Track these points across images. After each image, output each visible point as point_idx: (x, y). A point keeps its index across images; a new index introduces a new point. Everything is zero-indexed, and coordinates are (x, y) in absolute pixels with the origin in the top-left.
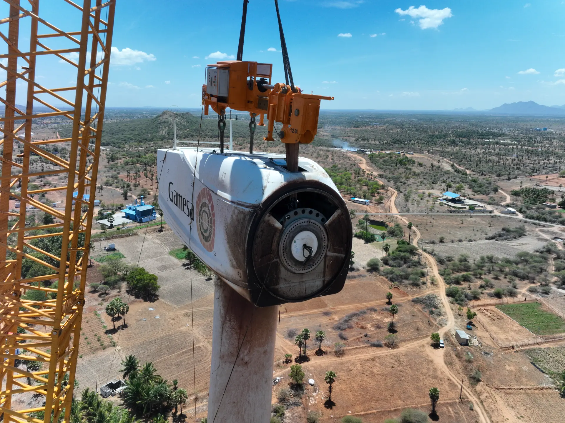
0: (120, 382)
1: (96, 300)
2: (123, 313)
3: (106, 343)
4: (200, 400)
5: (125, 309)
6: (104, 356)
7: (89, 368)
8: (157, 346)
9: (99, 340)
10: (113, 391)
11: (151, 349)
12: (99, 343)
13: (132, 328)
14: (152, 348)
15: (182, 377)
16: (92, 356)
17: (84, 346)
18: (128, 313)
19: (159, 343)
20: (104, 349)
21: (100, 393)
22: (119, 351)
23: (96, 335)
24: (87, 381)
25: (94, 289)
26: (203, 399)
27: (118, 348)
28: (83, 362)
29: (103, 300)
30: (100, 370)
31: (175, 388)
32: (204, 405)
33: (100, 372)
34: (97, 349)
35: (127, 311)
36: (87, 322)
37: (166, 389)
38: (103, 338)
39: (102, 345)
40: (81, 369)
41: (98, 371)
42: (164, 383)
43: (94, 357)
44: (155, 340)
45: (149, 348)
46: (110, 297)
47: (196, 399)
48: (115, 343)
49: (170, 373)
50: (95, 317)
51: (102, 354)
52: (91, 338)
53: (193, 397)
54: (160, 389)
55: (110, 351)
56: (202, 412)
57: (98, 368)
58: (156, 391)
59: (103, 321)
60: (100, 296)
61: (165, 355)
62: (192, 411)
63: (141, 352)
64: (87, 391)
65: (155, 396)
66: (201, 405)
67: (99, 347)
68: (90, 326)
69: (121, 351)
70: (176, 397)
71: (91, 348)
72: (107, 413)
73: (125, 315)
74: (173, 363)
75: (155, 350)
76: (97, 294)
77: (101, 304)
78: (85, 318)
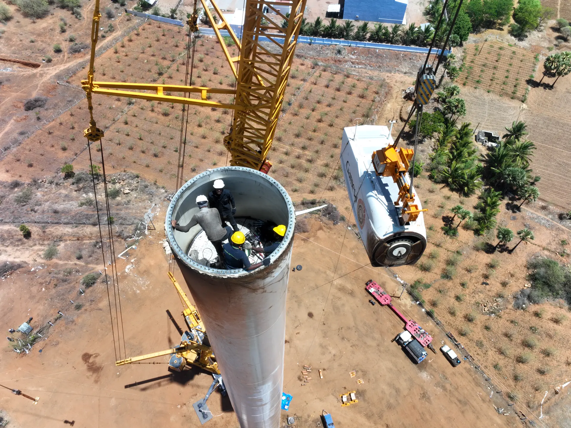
0: (498, 138)
1: (550, 41)
2: (560, 74)
3: (519, 94)
4: (546, 212)
5: (566, 70)
6: (506, 105)
7: (487, 106)
8: (560, 131)
9: (515, 86)
10: (486, 142)
11: (551, 130)
12: (513, 89)
13: (556, 96)
14: (554, 129)
15: (553, 179)
16: (498, 97)
17: (499, 83)
18: (566, 76)
19: (566, 130)
20: (512, 98)
21: (476, 134)
22: (523, 109)
23: (517, 80)
24: (476, 117)
25: (558, 27)
26: (550, 213)
27: (524, 106)
28: (486, 98)
29: (556, 45)
30: (493, 115)
31: (532, 184)
32: (545, 219)
33: (492, 116)
34: (507, 94)
35: (566, 74)
36: (521, 61)
37: (523, 177)
38: (521, 87)
39: (514, 93)
40: (481, 102)
41: (490, 115)
42: (527, 171)
43: (498, 100)
44: (564, 124)
45: (551, 128)
46: (565, 46)
47: (544, 208)
48: (525, 100)
49: (547, 166)
50: (533, 60)
51: (507, 102)
52: (511, 79)
53: (541, 204)
54: (517, 173)
55: (515, 103)
56: (537, 222)
57: (493, 112)
58: (513, 171)
59: (535, 69)
60: (558, 38)
61: (558, 146)
62: (530, 214)
63: (540, 125)
64: (467, 125)
65: (509, 175)
66: (543, 216)
67: (510, 93)
68: (520, 67)
69: (524, 112)
70: (526, 191)
71: (503, 89)
72: (466, 154)
73: (561, 77)
74: (558, 160)
75: (554, 134)
76: (557, 34)
77: (550, 49)
78: (524, 55)
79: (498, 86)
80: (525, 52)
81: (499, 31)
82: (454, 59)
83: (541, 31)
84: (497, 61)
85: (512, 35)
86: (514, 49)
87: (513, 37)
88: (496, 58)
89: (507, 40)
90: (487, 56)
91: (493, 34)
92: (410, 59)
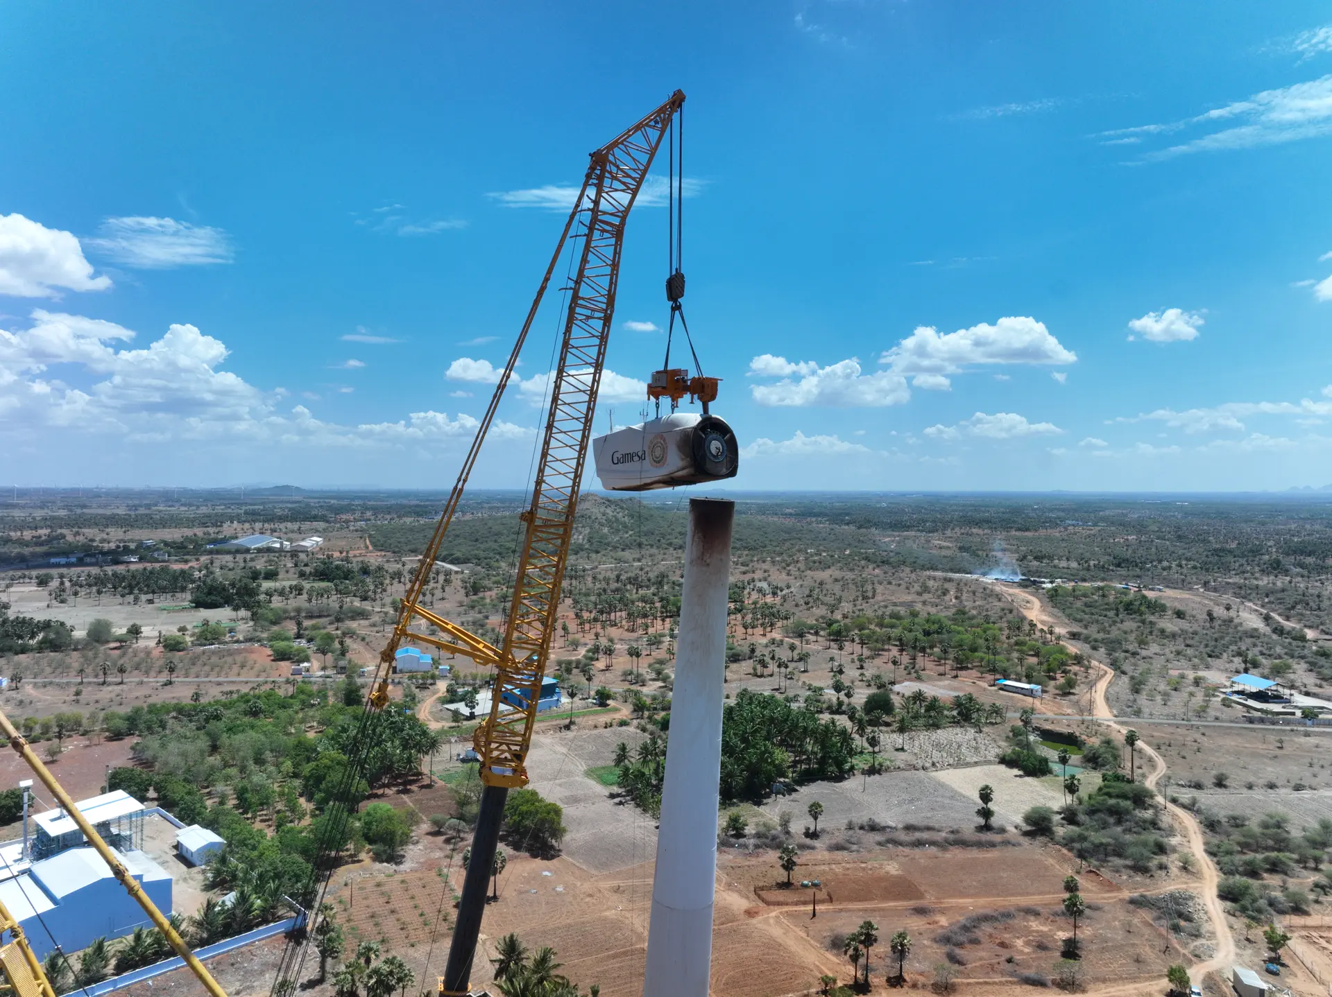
1: (440, 848)
9: (445, 920)
12: (445, 925)
13: (511, 905)
17: (417, 927)
18: (503, 872)
19: (561, 935)
22: (484, 942)
23: (440, 911)
25: (436, 829)
27: (482, 936)
28: (416, 955)
29: (454, 850)
34: (443, 935)
38: (454, 916)
44: (554, 930)
46: (467, 845)
50: (438, 878)
52: (431, 915)
59: (452, 887)
60: (447, 841)
67: (445, 931)
68: (429, 895)
69: (488, 943)
71: (431, 932)
73: (498, 875)
76: (443, 838)
77: (449, 857)
78: (420, 879)
79: (419, 932)
80: (418, 875)
81: (357, 865)
82: (332, 909)
83: (417, 842)
84: (387, 902)
85: (381, 861)
86: (398, 877)
87: (385, 864)
88: (382, 900)
89: (379, 870)
90: (365, 902)
91: (350, 871)
92: (233, 964)
